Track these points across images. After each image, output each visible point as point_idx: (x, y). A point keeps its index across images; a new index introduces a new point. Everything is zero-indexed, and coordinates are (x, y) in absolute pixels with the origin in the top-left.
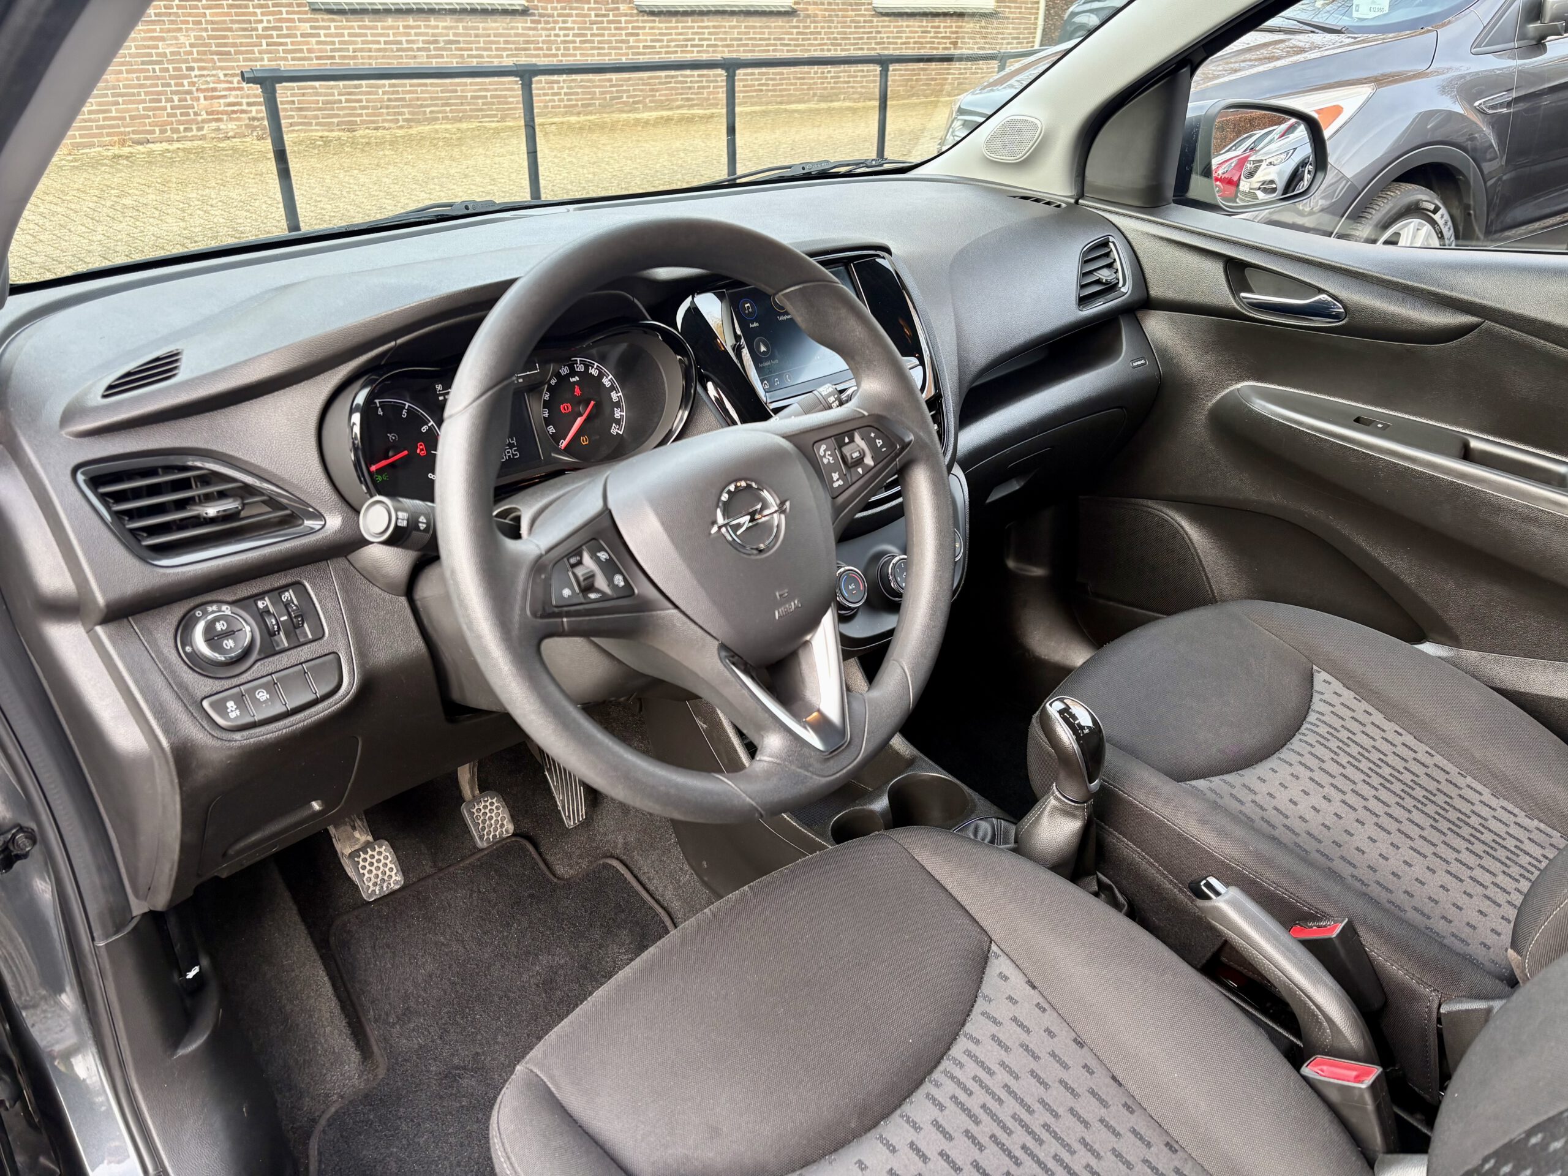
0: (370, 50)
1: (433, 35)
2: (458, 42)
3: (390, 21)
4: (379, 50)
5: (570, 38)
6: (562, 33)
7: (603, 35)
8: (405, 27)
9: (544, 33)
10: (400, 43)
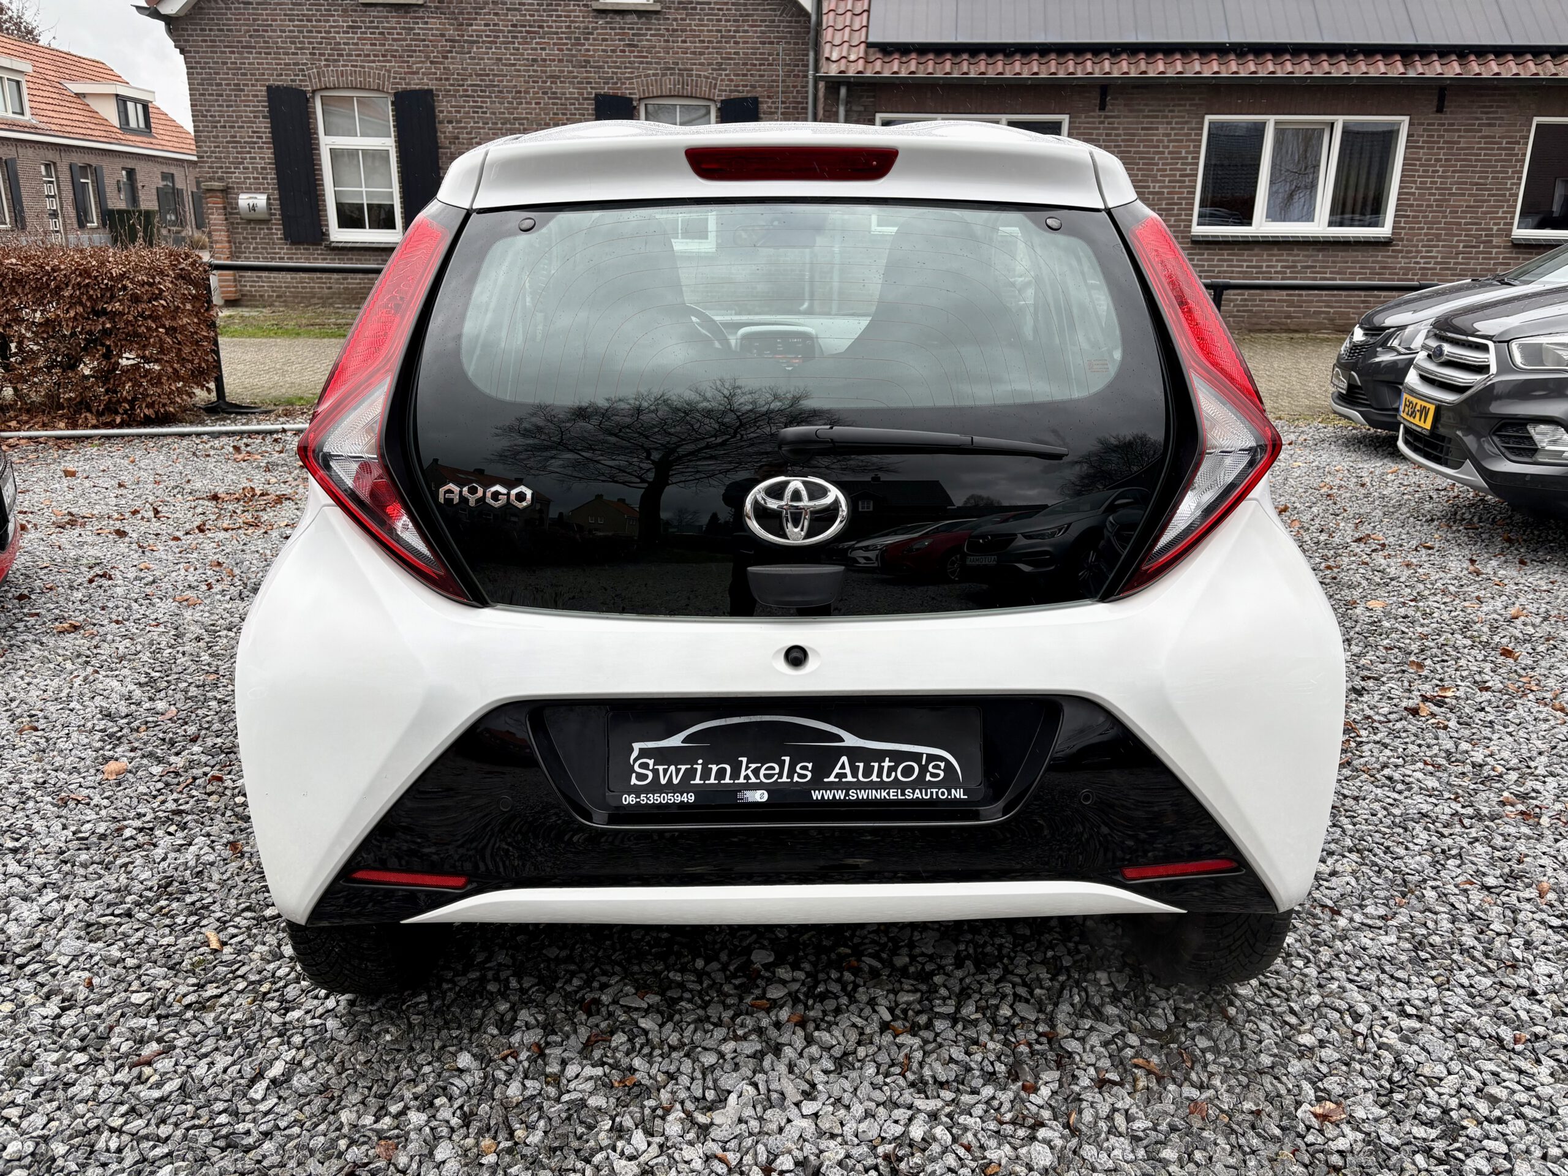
0: (1232, 272)
1: (1293, 261)
2: (1315, 267)
3: (1256, 251)
4: (1240, 272)
5: (1431, 266)
6: (1422, 261)
7: (1468, 264)
8: (1268, 255)
9: (1403, 261)
10: (1261, 267)
